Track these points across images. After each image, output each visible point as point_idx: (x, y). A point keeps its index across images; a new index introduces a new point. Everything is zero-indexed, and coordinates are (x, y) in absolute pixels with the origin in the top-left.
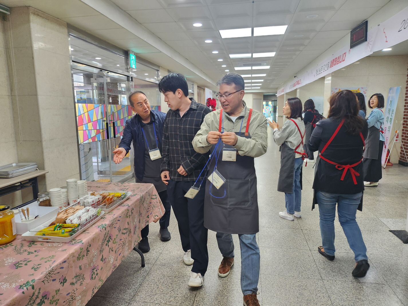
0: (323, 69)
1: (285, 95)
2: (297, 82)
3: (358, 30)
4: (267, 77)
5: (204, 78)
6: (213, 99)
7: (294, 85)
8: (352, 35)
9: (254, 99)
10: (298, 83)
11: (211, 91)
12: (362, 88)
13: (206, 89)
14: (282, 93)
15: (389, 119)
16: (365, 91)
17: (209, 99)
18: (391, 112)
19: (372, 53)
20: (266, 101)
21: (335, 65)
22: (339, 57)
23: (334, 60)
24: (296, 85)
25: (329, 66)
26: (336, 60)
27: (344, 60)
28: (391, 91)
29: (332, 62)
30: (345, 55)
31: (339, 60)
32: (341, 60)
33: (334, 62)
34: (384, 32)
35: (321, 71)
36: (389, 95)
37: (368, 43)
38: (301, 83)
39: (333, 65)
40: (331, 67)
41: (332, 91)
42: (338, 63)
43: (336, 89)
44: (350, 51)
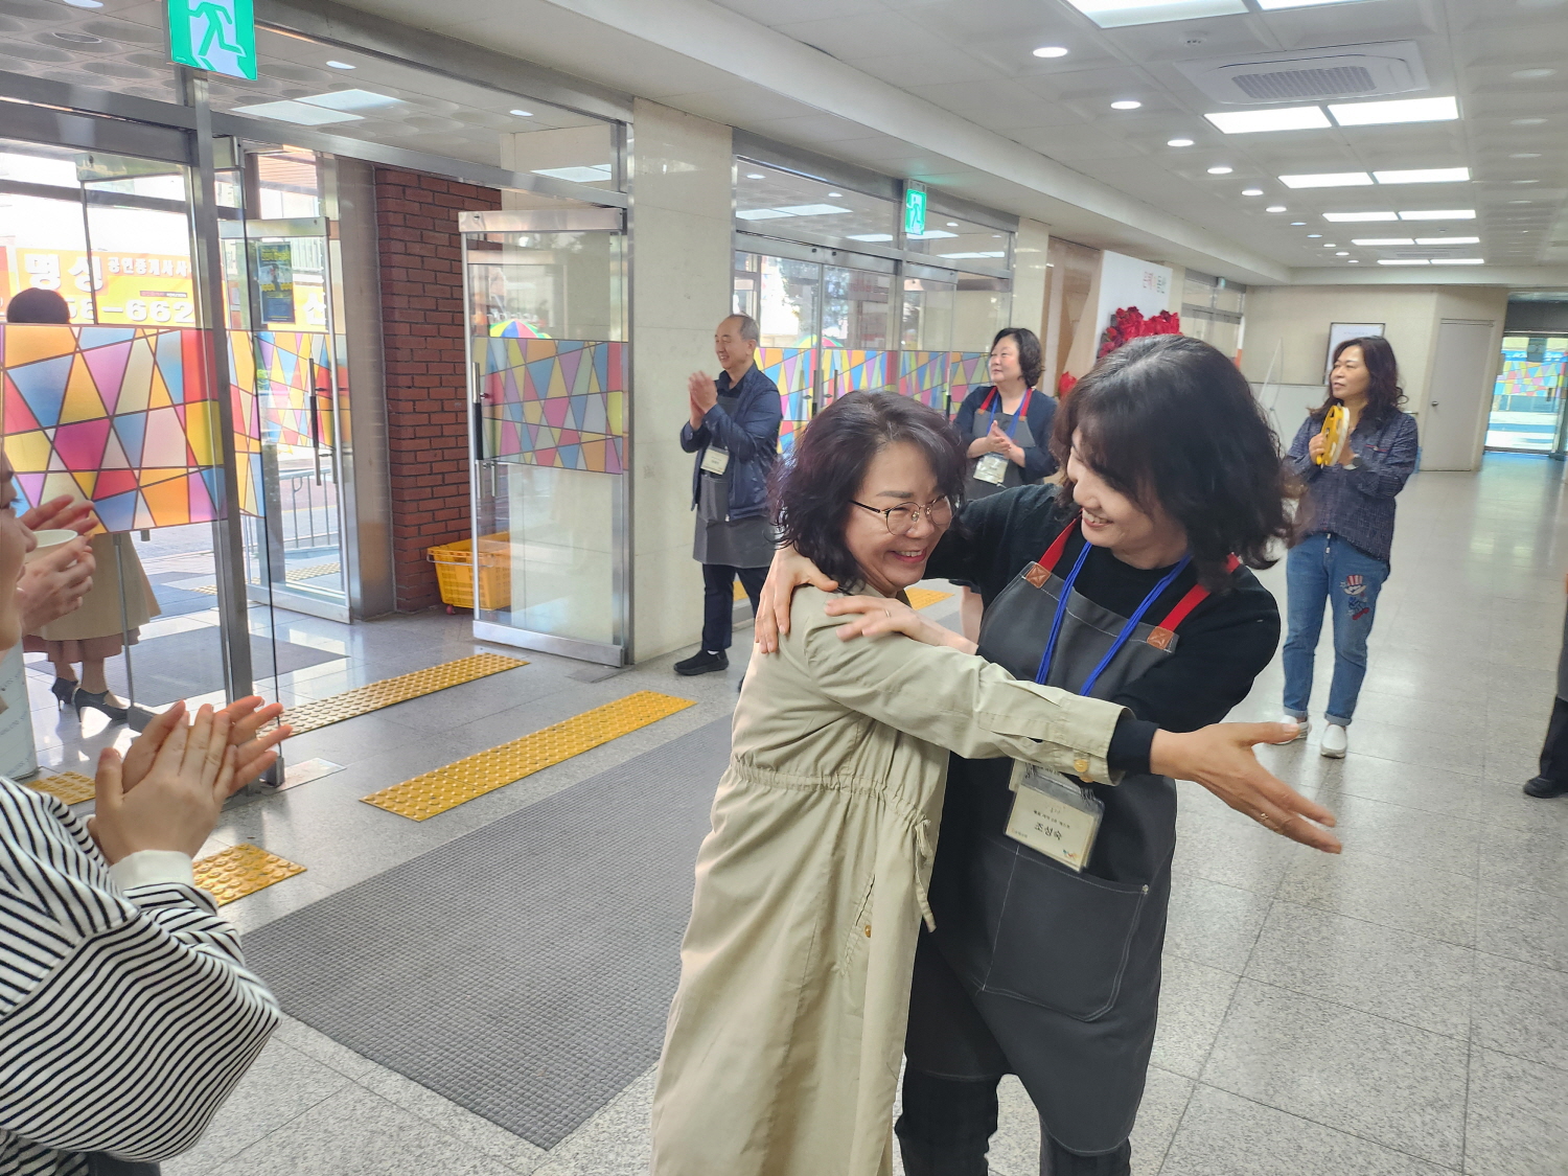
17: (1122, 317)
20: (1530, 335)
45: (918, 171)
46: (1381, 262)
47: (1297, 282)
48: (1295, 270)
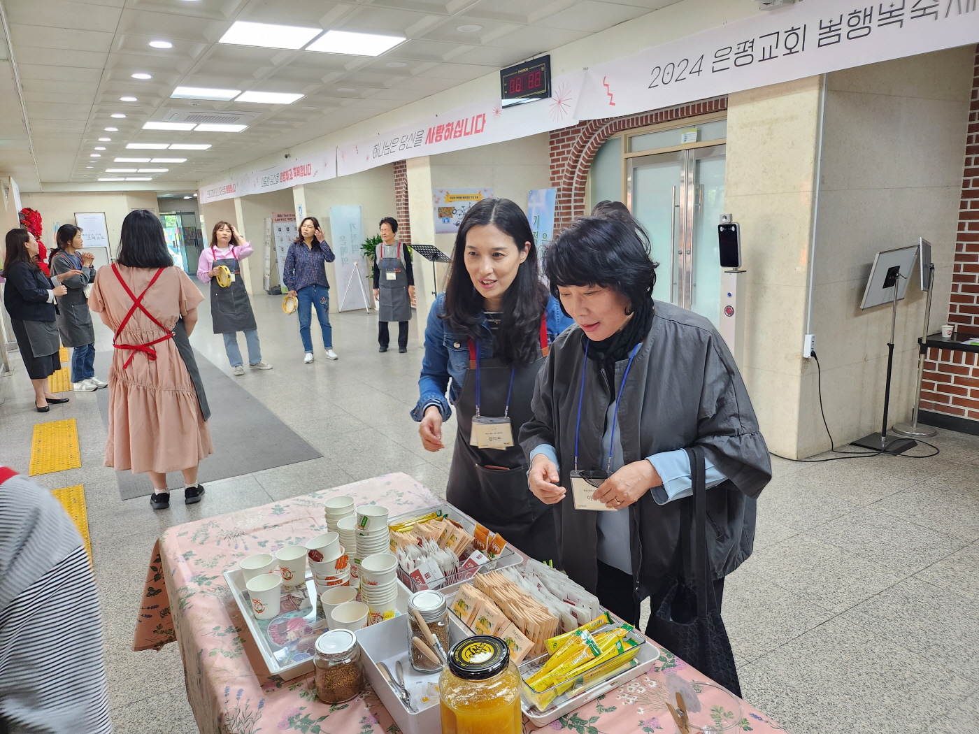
0: (399, 144)
1: (239, 202)
2: (294, 169)
3: (524, 70)
7: (284, 176)
8: (503, 81)
10: (299, 171)
12: (485, 191)
14: (229, 196)
18: (540, 238)
19: (576, 122)
21: (446, 138)
22: (459, 122)
23: (444, 128)
24: (293, 177)
25: (424, 139)
26: (450, 127)
27: (482, 131)
28: (533, 197)
29: (435, 131)
30: (480, 120)
31: (460, 129)
32: (468, 130)
33: (444, 131)
34: (605, 85)
35: (392, 149)
36: (530, 205)
37: (559, 102)
38: (312, 174)
39: (439, 138)
40: (430, 142)
41: (434, 196)
42: (460, 136)
43: (441, 192)
44: (497, 112)
46: (100, 180)
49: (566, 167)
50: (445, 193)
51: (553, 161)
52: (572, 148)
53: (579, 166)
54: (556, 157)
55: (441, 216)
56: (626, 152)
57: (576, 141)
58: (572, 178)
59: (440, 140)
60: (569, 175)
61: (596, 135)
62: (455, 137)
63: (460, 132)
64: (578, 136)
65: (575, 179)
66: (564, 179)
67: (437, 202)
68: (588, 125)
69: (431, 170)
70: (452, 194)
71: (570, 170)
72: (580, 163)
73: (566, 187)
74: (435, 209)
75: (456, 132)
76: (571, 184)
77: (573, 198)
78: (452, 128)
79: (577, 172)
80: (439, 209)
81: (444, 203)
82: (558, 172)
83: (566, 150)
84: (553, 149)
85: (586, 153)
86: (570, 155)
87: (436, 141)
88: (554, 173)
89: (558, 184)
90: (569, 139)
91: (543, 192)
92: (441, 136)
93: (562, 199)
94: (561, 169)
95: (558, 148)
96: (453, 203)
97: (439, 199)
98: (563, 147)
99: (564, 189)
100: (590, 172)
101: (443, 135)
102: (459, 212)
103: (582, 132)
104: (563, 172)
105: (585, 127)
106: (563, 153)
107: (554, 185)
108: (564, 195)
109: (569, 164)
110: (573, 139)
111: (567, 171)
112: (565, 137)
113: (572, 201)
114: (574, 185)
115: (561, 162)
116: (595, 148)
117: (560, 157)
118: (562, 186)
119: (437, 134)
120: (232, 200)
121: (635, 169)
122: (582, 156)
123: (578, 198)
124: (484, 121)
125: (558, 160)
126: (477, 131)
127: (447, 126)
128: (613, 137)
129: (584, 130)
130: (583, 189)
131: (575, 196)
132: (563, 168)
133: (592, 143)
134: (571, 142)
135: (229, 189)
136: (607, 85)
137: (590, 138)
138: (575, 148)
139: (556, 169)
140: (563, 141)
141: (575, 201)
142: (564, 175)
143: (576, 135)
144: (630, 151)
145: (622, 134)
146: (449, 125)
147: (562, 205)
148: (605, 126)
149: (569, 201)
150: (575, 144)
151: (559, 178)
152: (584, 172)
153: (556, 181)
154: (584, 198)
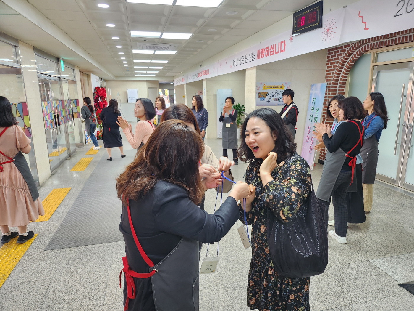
0: (245, 59)
1: (185, 86)
2: (203, 71)
3: (307, 12)
4: (168, 64)
5: (90, 61)
6: (102, 88)
7: (199, 75)
8: (294, 19)
9: (149, 88)
10: (205, 72)
11: (98, 78)
12: (286, 84)
13: (93, 76)
14: (182, 83)
15: (313, 118)
16: (288, 86)
17: (97, 89)
18: (315, 110)
19: (341, 43)
21: (266, 56)
22: (272, 46)
23: (264, 50)
24: (202, 75)
25: (256, 56)
26: (268, 49)
27: (284, 51)
28: (313, 88)
29: (261, 52)
30: (283, 44)
31: (273, 50)
32: (277, 50)
33: (265, 52)
34: (360, 17)
35: (242, 62)
36: (311, 92)
37: (328, 30)
38: (209, 74)
39: (262, 56)
40: (259, 58)
41: (257, 86)
42: (273, 54)
43: (261, 84)
44: (291, 39)
45: (61, 56)
46: (136, 75)
47: (117, 80)
48: (116, 76)
49: (335, 71)
50: (263, 85)
51: (328, 67)
52: (340, 60)
53: (343, 70)
54: (330, 65)
55: (259, 97)
56: (373, 62)
57: (342, 56)
58: (338, 77)
59: (263, 57)
60: (336, 75)
61: (355, 52)
62: (271, 55)
63: (273, 51)
64: (344, 53)
65: (340, 77)
66: (333, 78)
67: (258, 89)
68: (351, 46)
69: (257, 72)
70: (267, 85)
71: (338, 72)
72: (344, 68)
73: (334, 82)
74: (257, 93)
75: (271, 52)
76: (337, 81)
77: (338, 88)
78: (269, 50)
79: (342, 74)
80: (259, 93)
81: (262, 90)
82: (330, 74)
83: (336, 61)
84: (329, 61)
85: (348, 63)
86: (338, 64)
87: (262, 57)
88: (328, 74)
89: (330, 80)
90: (338, 55)
91: (319, 85)
92: (264, 55)
93: (331, 89)
94: (332, 72)
95: (332, 60)
96: (267, 90)
97: (259, 88)
98: (335, 59)
99: (333, 83)
100: (349, 74)
101: (265, 54)
102: (270, 95)
103: (346, 51)
104: (333, 74)
105: (349, 48)
106: (334, 63)
107: (327, 81)
108: (333, 87)
109: (337, 70)
110: (341, 55)
111: (336, 73)
112: (336, 54)
113: (337, 90)
114: (339, 81)
115: (332, 68)
116: (354, 60)
117: (333, 65)
118: (332, 82)
119: (262, 53)
120: (183, 85)
121: (378, 73)
122: (345, 65)
123: (341, 88)
124: (285, 45)
125: (331, 67)
126: (282, 51)
127: (266, 49)
128: (366, 53)
129: (348, 49)
130: (345, 83)
131: (339, 87)
132: (333, 72)
133: (352, 57)
134: (339, 57)
135: (183, 80)
136: (362, 17)
137: (351, 54)
138: (342, 60)
139: (329, 72)
140: (335, 56)
141: (339, 90)
142: (333, 75)
143: (343, 53)
144: (376, 61)
145: (372, 51)
146: (267, 48)
147: (330, 92)
148: (362, 47)
149: (335, 90)
150: (342, 58)
151: (331, 77)
152: (346, 74)
153: (329, 79)
154: (345, 89)
